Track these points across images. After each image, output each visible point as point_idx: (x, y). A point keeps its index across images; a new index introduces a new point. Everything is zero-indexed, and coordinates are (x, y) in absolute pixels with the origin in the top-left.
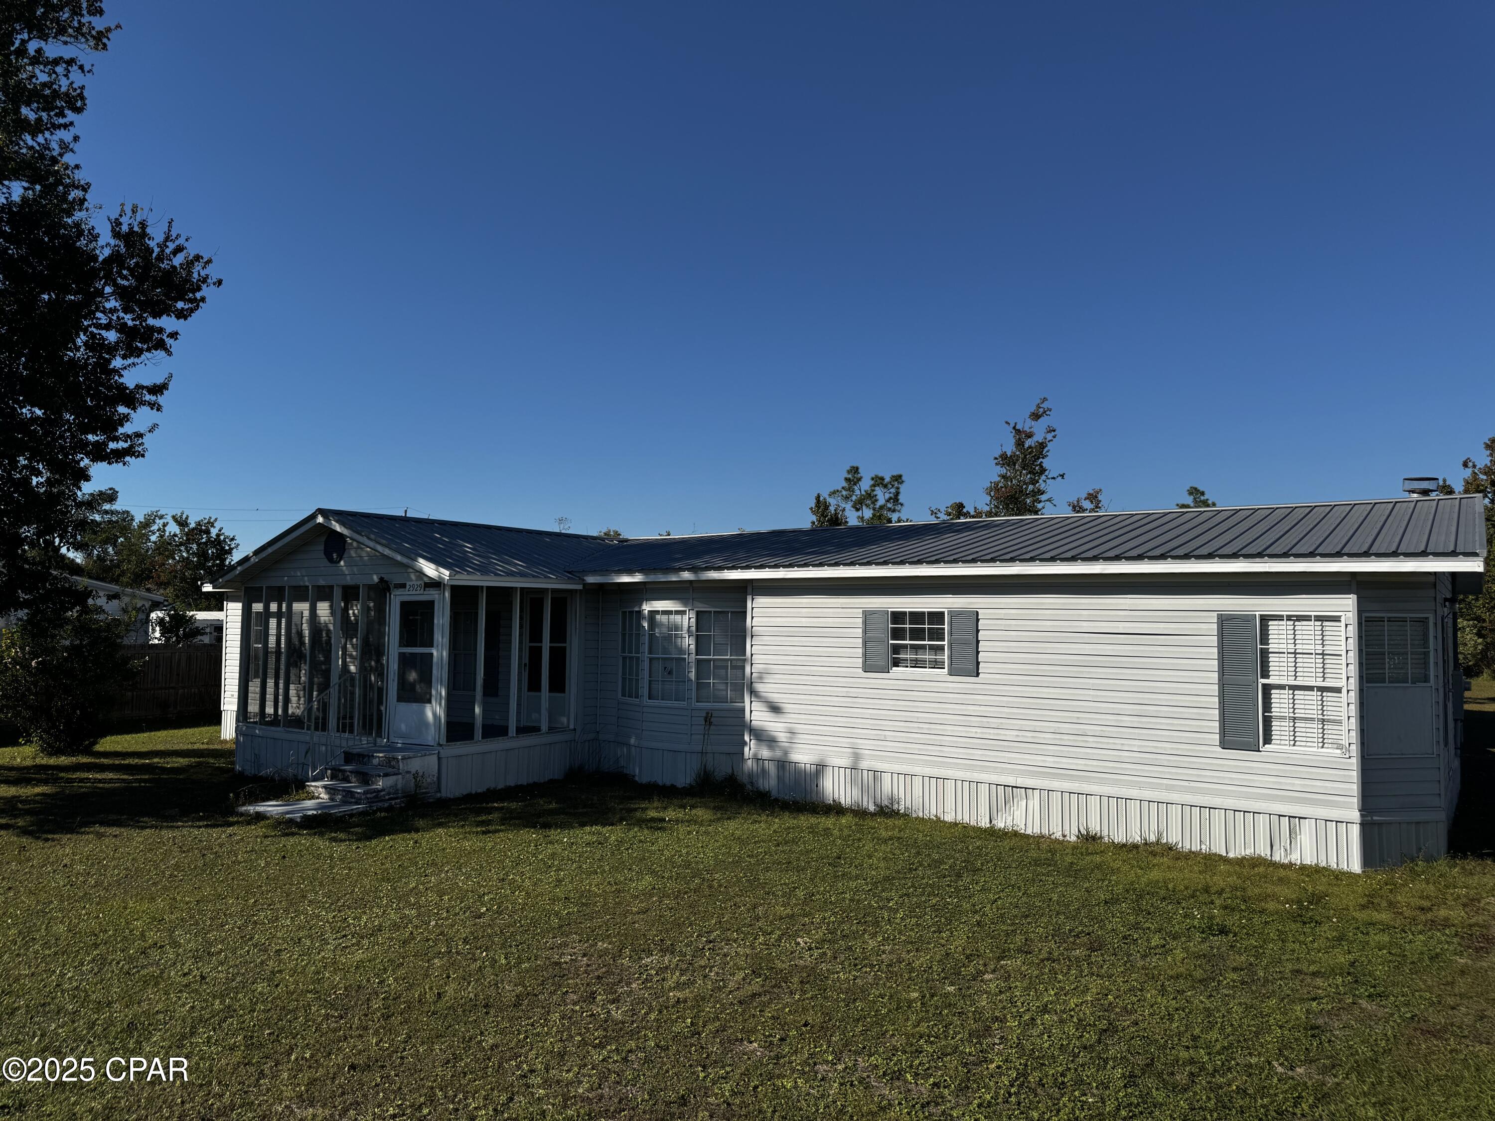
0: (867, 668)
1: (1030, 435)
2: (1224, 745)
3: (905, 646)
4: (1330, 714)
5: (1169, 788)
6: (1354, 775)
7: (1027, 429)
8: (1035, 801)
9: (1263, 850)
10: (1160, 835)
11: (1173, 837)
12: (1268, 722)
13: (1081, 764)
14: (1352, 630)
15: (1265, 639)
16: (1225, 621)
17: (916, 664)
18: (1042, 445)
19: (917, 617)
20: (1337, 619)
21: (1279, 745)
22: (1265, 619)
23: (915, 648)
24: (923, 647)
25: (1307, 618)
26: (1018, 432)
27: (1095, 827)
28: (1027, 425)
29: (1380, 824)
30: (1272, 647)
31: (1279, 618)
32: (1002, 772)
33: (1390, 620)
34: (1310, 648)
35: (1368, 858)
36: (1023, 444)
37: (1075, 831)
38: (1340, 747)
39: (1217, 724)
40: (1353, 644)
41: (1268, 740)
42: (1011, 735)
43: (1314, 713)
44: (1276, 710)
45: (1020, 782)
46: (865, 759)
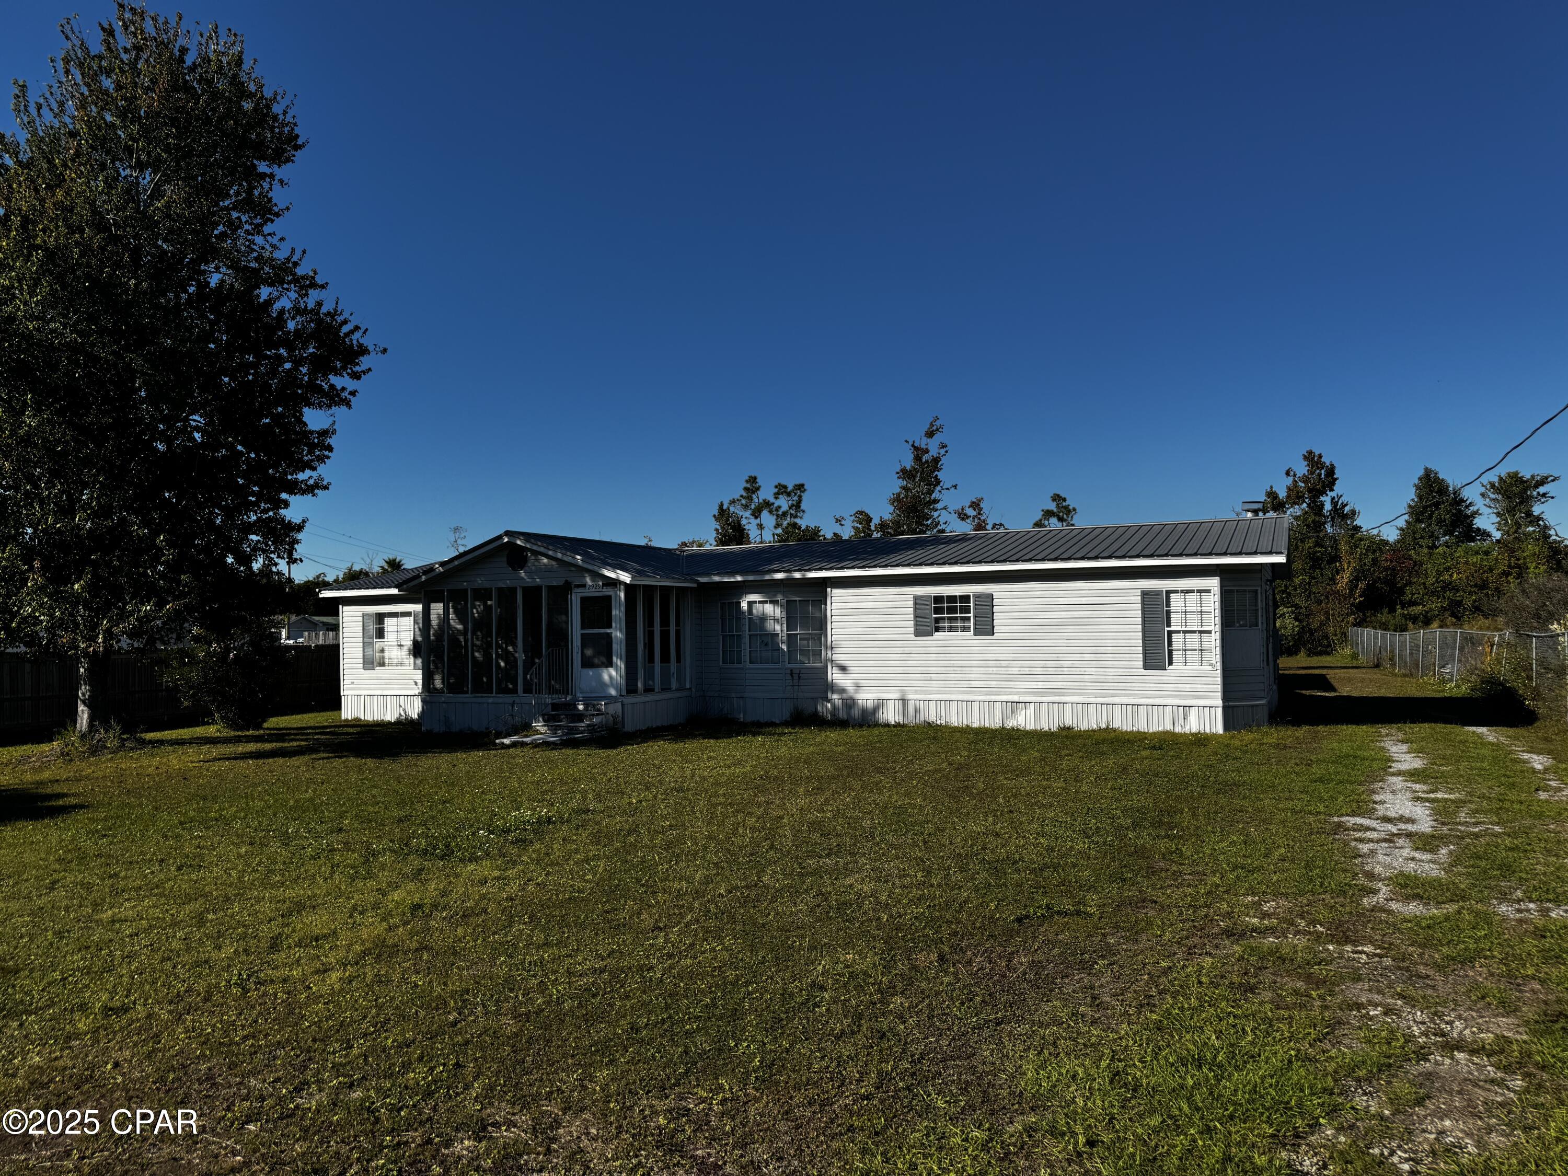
0: (917, 634)
1: (927, 451)
2: (1146, 667)
3: (943, 619)
4: (1206, 645)
5: (1113, 696)
6: (1219, 680)
7: (923, 446)
8: (1031, 709)
9: (1169, 727)
10: (1108, 723)
11: (1116, 724)
12: (1170, 652)
13: (1059, 685)
14: (1217, 597)
15: (1168, 605)
16: (1145, 594)
17: (951, 629)
18: (936, 460)
19: (952, 599)
20: (1209, 591)
21: (1177, 666)
22: (1168, 593)
23: (950, 619)
24: (956, 618)
25: (1192, 591)
26: (916, 448)
27: (1068, 722)
28: (923, 443)
29: (1233, 707)
30: (1173, 609)
31: (1176, 592)
32: (1010, 694)
33: (1238, 591)
34: (1194, 609)
35: (1226, 727)
36: (920, 459)
37: (1056, 725)
38: (1211, 664)
39: (1141, 656)
40: (1217, 605)
41: (1170, 663)
42: (1015, 670)
43: (1197, 646)
44: (1175, 645)
45: (1022, 699)
46: (916, 692)
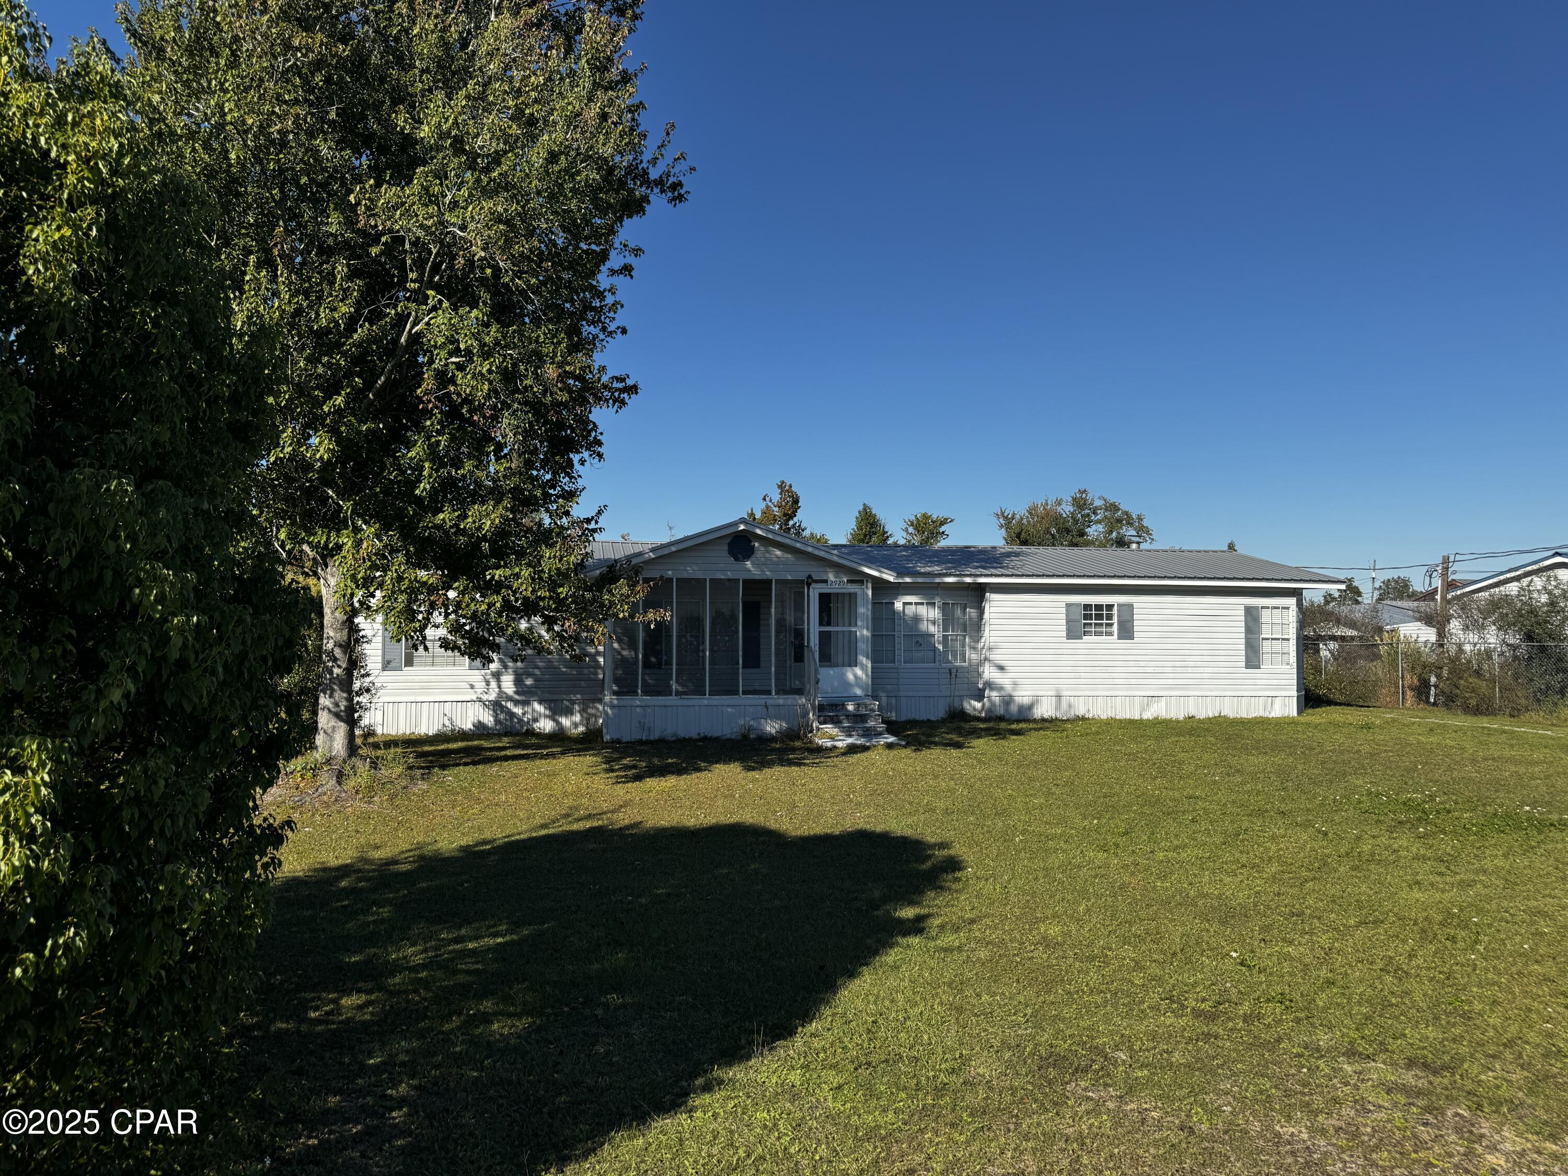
0: (1069, 637)
2: (1247, 666)
3: (1091, 624)
4: (1285, 650)
6: (1295, 676)
8: (1163, 702)
12: (1262, 655)
14: (1294, 614)
15: (1260, 618)
16: (1246, 609)
17: (1097, 634)
19: (1099, 607)
20: (1288, 608)
21: (1265, 665)
22: (1260, 609)
23: (1097, 625)
24: (1101, 624)
25: (1277, 609)
27: (1191, 712)
30: (1263, 621)
31: (1264, 608)
32: (1146, 690)
34: (1278, 621)
35: (1299, 710)
37: (1182, 715)
38: (1289, 665)
39: (1244, 658)
40: (1295, 618)
41: (1262, 663)
42: (1151, 670)
43: (1280, 650)
44: (1265, 650)
45: (1156, 694)
46: (1067, 690)
